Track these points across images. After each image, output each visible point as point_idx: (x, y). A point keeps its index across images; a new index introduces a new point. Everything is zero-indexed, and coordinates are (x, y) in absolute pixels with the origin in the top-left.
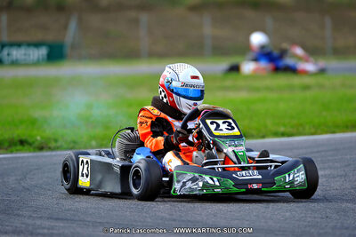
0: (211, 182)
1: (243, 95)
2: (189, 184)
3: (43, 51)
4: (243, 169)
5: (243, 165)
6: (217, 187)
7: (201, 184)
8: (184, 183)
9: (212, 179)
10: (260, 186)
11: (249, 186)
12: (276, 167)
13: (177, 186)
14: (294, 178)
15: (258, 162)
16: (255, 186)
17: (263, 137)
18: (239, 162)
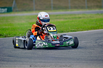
0: (45, 44)
1: (62, 20)
2: (40, 45)
3: (6, 9)
4: (55, 40)
5: (55, 39)
6: (47, 46)
7: (42, 45)
8: (38, 45)
10: (59, 45)
11: (56, 45)
12: (64, 39)
13: (37, 45)
14: (69, 43)
15: (60, 38)
16: (58, 45)
17: (68, 32)
18: (54, 39)
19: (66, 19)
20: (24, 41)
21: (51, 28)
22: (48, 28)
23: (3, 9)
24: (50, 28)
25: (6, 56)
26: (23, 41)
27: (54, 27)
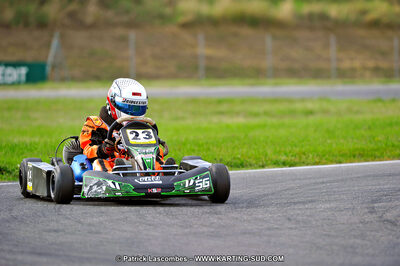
0: (112, 186)
2: (95, 188)
3: (24, 71)
4: (147, 174)
5: (148, 170)
6: (118, 191)
7: (104, 188)
8: (91, 187)
9: (114, 184)
10: (159, 190)
11: (149, 191)
12: (180, 173)
13: (85, 190)
15: (164, 168)
16: (155, 191)
18: (145, 169)
19: (256, 115)
20: (49, 173)
21: (140, 131)
22: (128, 131)
23: (10, 70)
24: (137, 135)
25: (22, 252)
26: (45, 175)
27: (150, 130)
